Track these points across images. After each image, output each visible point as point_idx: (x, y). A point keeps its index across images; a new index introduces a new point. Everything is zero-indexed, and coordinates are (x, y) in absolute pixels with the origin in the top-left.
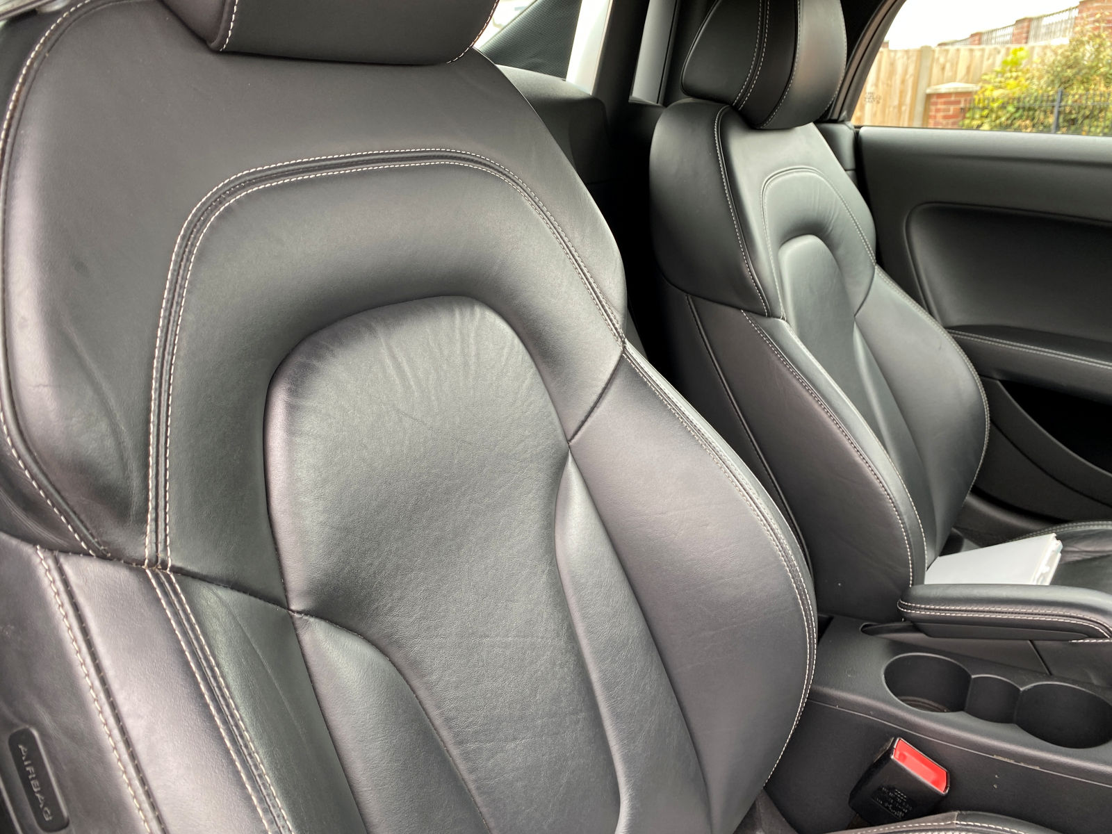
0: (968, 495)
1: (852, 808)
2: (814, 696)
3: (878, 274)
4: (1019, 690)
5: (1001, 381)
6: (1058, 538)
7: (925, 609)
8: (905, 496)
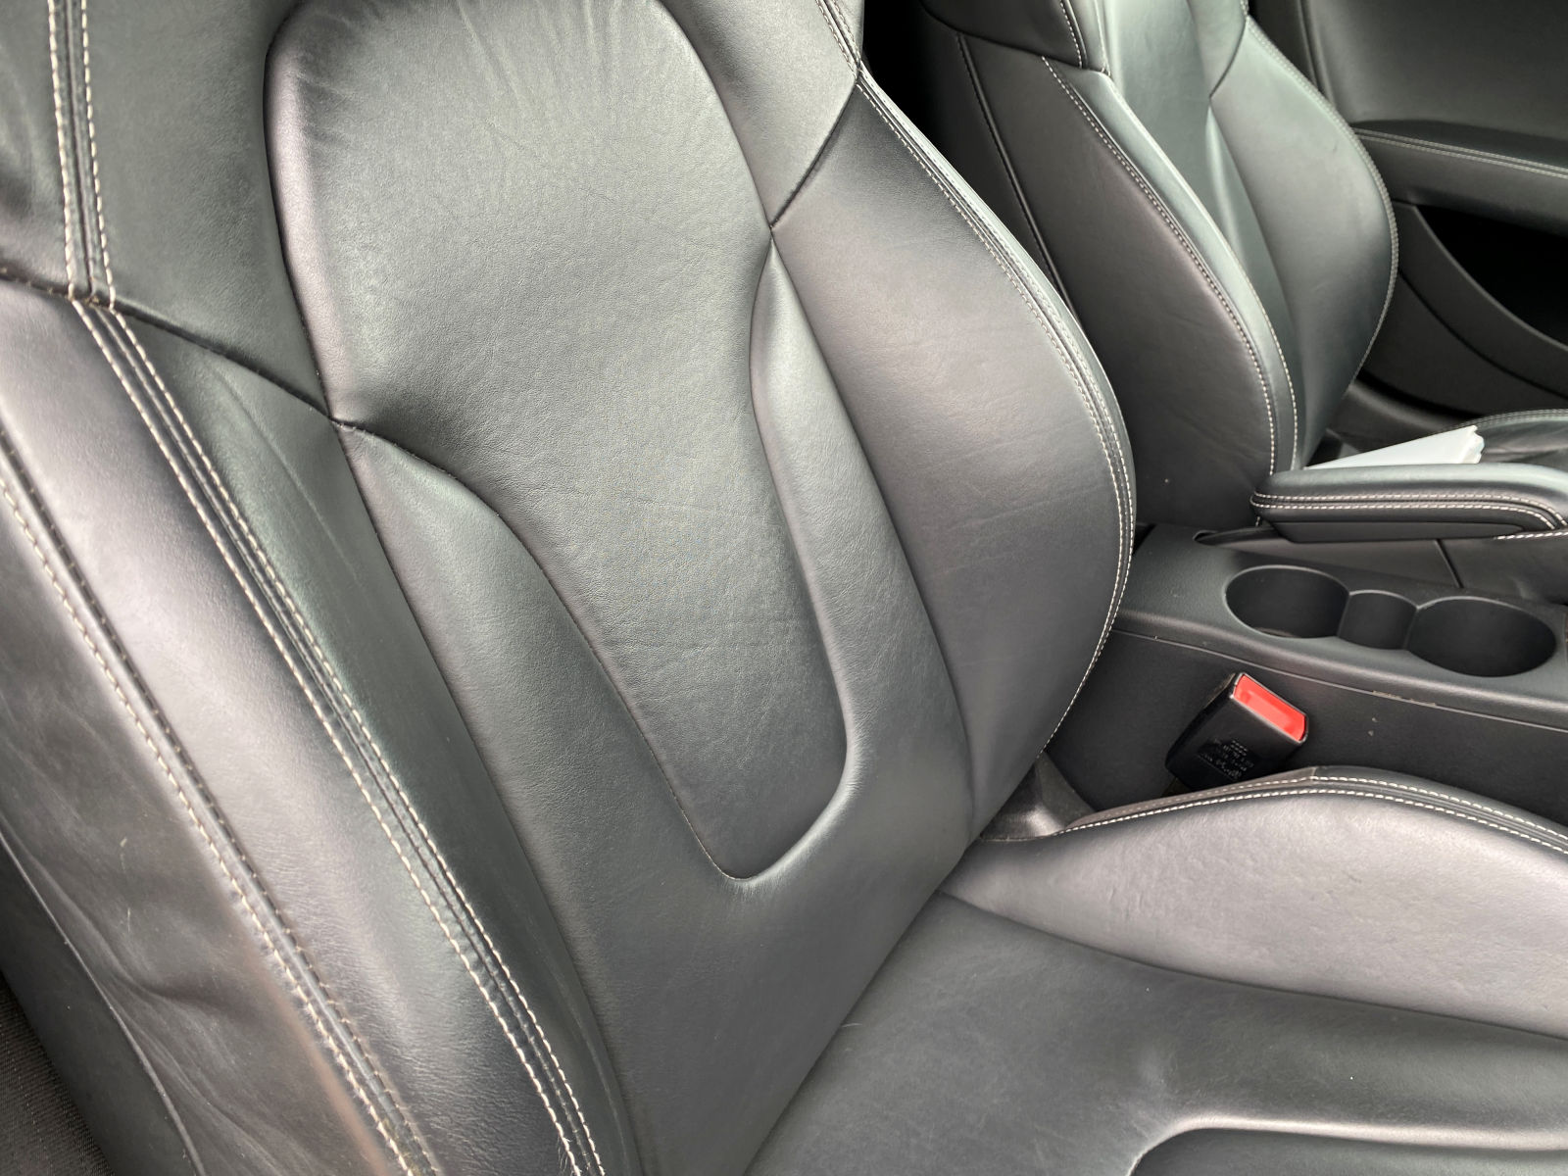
0: (1352, 381)
1: (1171, 771)
2: (1121, 625)
3: (1250, 30)
4: (1414, 608)
5: (1421, 208)
6: (1478, 433)
7: (1291, 501)
8: (1273, 345)
